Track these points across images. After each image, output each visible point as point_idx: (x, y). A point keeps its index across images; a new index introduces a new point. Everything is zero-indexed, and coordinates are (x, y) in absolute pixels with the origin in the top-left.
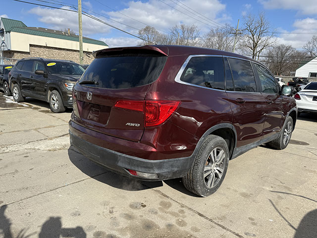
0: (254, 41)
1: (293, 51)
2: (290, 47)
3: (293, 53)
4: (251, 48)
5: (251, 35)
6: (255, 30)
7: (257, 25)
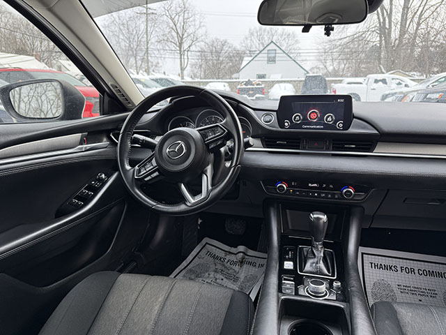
0: (178, 33)
1: (229, 47)
2: (225, 42)
3: (230, 50)
4: (176, 44)
5: (172, 25)
6: (177, 16)
7: (179, 10)
